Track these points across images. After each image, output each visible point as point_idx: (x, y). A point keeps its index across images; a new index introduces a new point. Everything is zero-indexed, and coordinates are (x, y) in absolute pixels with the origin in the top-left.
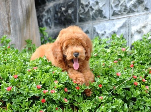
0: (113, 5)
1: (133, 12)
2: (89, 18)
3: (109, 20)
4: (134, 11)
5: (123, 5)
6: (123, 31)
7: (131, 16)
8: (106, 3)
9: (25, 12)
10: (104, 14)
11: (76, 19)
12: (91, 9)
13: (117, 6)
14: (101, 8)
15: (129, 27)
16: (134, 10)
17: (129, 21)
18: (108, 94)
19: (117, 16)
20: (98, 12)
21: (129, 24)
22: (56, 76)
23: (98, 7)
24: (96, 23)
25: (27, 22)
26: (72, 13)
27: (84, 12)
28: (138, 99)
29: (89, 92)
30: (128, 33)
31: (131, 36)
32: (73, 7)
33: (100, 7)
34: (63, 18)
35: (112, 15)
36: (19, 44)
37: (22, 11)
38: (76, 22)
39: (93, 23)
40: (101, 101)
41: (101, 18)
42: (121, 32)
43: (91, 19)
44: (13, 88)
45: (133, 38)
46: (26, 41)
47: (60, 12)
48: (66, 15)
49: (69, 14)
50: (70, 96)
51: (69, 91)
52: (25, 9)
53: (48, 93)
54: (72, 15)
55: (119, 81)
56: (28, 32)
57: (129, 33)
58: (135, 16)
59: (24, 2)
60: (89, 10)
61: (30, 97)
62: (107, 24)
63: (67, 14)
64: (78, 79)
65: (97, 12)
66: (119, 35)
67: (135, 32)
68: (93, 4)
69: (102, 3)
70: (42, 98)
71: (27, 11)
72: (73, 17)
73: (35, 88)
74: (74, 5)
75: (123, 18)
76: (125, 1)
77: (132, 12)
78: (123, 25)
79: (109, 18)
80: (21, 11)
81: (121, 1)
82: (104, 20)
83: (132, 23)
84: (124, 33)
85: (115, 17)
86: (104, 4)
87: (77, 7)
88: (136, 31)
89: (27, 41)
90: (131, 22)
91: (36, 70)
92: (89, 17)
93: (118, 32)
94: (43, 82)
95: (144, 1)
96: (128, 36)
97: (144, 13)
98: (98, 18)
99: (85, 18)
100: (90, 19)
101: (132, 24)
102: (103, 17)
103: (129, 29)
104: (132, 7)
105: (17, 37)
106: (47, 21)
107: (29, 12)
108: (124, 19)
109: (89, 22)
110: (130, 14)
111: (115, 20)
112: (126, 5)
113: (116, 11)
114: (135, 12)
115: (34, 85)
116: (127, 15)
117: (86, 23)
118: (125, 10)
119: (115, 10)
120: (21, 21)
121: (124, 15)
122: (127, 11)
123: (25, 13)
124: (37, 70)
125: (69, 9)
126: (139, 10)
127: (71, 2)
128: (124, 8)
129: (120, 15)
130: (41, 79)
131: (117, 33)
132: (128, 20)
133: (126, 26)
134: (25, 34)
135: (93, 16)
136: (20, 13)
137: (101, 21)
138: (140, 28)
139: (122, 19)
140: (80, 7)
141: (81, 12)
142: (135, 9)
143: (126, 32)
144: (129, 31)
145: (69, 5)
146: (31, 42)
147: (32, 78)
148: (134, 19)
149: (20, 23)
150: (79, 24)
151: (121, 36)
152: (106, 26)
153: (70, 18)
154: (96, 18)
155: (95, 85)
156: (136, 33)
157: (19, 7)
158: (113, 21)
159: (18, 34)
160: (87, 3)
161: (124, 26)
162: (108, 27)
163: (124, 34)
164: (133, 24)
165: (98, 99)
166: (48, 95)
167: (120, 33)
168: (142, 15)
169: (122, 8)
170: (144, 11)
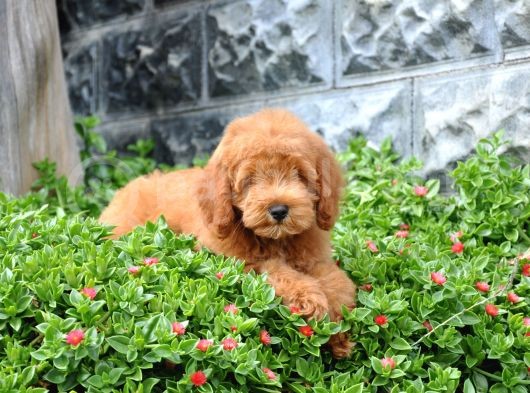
0: (350, 38)
1: (427, 62)
2: (251, 82)
3: (334, 91)
4: (430, 60)
5: (389, 36)
6: (390, 128)
7: (418, 77)
8: (319, 31)
9: (33, 60)
10: (313, 70)
11: (197, 87)
12: (260, 51)
13: (366, 39)
14: (302, 47)
15: (412, 112)
16: (433, 54)
17: (413, 91)
18: (409, 348)
19: (364, 76)
20: (288, 63)
21: (412, 104)
22: (229, 288)
23: (291, 46)
24: (280, 100)
25: (38, 97)
26: (184, 64)
27: (231, 63)
28: (508, 364)
29: (342, 345)
30: (409, 136)
31: (424, 143)
32: (185, 45)
33: (296, 43)
34: (145, 85)
35: (346, 73)
36: (12, 177)
37: (24, 60)
38: (199, 95)
39: (267, 100)
40: (391, 374)
41: (300, 84)
42: (381, 131)
43: (261, 86)
44: (90, 334)
45: (431, 150)
46: (35, 167)
47: (133, 63)
48: (159, 72)
49: (169, 70)
50: (280, 361)
51: (276, 340)
52: (33, 52)
53: (216, 348)
54: (184, 71)
55: (441, 303)
56: (43, 135)
57: (412, 132)
58: (435, 76)
59: (26, 27)
60: (252, 54)
61: (151, 366)
62: (327, 104)
63: (162, 68)
64: (305, 299)
65: (284, 60)
66: (376, 142)
67: (440, 131)
68: (268, 33)
69: (307, 32)
70: (191, 371)
71: (37, 57)
72: (186, 81)
73: (169, 331)
74: (190, 36)
75: (390, 81)
76: (396, 25)
77: (422, 63)
78: (391, 106)
79: (334, 82)
80: (20, 58)
81: (380, 24)
82: (314, 89)
83: (424, 100)
84: (394, 133)
85: (357, 80)
86: (312, 32)
87: (202, 43)
88: (442, 126)
89: (42, 167)
90: (420, 96)
91: (155, 270)
92: (251, 78)
93: (373, 132)
94: (188, 312)
95: (474, 23)
96: (412, 144)
97: (472, 64)
98: (288, 83)
99: (235, 83)
100: (255, 88)
101: (426, 103)
102: (310, 78)
103: (412, 121)
104: (426, 43)
105: (7, 152)
106: (77, 93)
107: (45, 62)
108: (393, 85)
109: (251, 99)
110: (414, 69)
111: (355, 90)
112: (402, 37)
113: (360, 59)
114: (436, 60)
115: (164, 321)
116: (404, 71)
117: (239, 100)
118: (397, 54)
119: (359, 55)
120: (18, 95)
121: (393, 73)
122: (406, 58)
123: (34, 66)
124: (157, 267)
125: (172, 50)
126: (450, 54)
127: (177, 25)
128: (391, 46)
129: (376, 70)
130: (180, 300)
131: (368, 133)
132: (409, 88)
133: (400, 109)
134: (31, 140)
135: (267, 76)
136: (15, 65)
137: (300, 92)
138: (461, 118)
139: (383, 86)
140: (217, 45)
141: (222, 62)
142: (436, 51)
143: (400, 130)
144: (412, 127)
145: (170, 37)
146: (54, 170)
147: (150, 297)
148: (431, 86)
149: (16, 100)
150: (212, 104)
151: (385, 145)
152: (323, 112)
153: (175, 83)
154: (281, 84)
155: (362, 319)
156: (443, 134)
157: (13, 44)
158: (348, 91)
159: (10, 141)
160: (244, 30)
161: (392, 110)
162: (331, 113)
163: (394, 137)
164: (430, 101)
165: (380, 366)
166: (212, 358)
167: (379, 134)
168: (462, 72)
169: (383, 49)
170: (471, 58)
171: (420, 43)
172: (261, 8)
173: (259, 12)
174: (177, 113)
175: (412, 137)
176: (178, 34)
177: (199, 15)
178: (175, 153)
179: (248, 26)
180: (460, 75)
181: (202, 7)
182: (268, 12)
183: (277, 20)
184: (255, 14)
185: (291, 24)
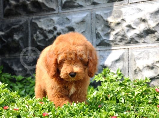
0: (101, 34)
1: (135, 43)
4: (137, 42)
5: (120, 34)
6: (119, 65)
7: (131, 48)
8: (86, 30)
13: (108, 34)
16: (138, 41)
17: (128, 53)
19: (106, 47)
26: (21, 39)
30: (127, 68)
31: (135, 71)
32: (21, 32)
35: (97, 46)
42: (115, 66)
45: (139, 74)
48: (8, 41)
49: (14, 41)
54: (20, 41)
57: (129, 67)
58: (139, 48)
63: (10, 40)
66: (114, 70)
67: (144, 67)
68: (62, 30)
69: (81, 30)
72: (22, 45)
74: (23, 28)
75: (118, 49)
76: (123, 30)
77: (133, 43)
78: (120, 58)
81: (115, 29)
83: (135, 56)
85: (103, 48)
86: (82, 31)
87: (29, 32)
90: (132, 55)
93: (112, 66)
95: (158, 31)
96: (128, 71)
97: (156, 45)
101: (136, 58)
103: (128, 63)
104: (136, 37)
110: (129, 45)
112: (125, 34)
113: (105, 41)
116: (124, 46)
118: (121, 40)
121: (119, 46)
122: (126, 42)
125: (15, 33)
126: (146, 41)
127: (17, 24)
128: (120, 37)
129: (112, 45)
133: (123, 59)
138: (153, 63)
140: (38, 33)
141: (40, 39)
142: (140, 40)
143: (123, 66)
144: (128, 65)
145: (14, 29)
148: (137, 52)
151: (118, 71)
153: (15, 45)
160: (51, 28)
163: (121, 68)
164: (138, 57)
167: (115, 67)
168: (151, 47)
169: (116, 38)
170: (155, 43)
171: (134, 37)
172: (59, 21)
173: (57, 22)
174: (16, 56)
175: (129, 69)
176: (18, 28)
177: (27, 21)
178: (16, 71)
179: (53, 27)
180: (150, 48)
181: (28, 19)
182: (61, 22)
183: (66, 25)
184: (55, 23)
185: (74, 27)
